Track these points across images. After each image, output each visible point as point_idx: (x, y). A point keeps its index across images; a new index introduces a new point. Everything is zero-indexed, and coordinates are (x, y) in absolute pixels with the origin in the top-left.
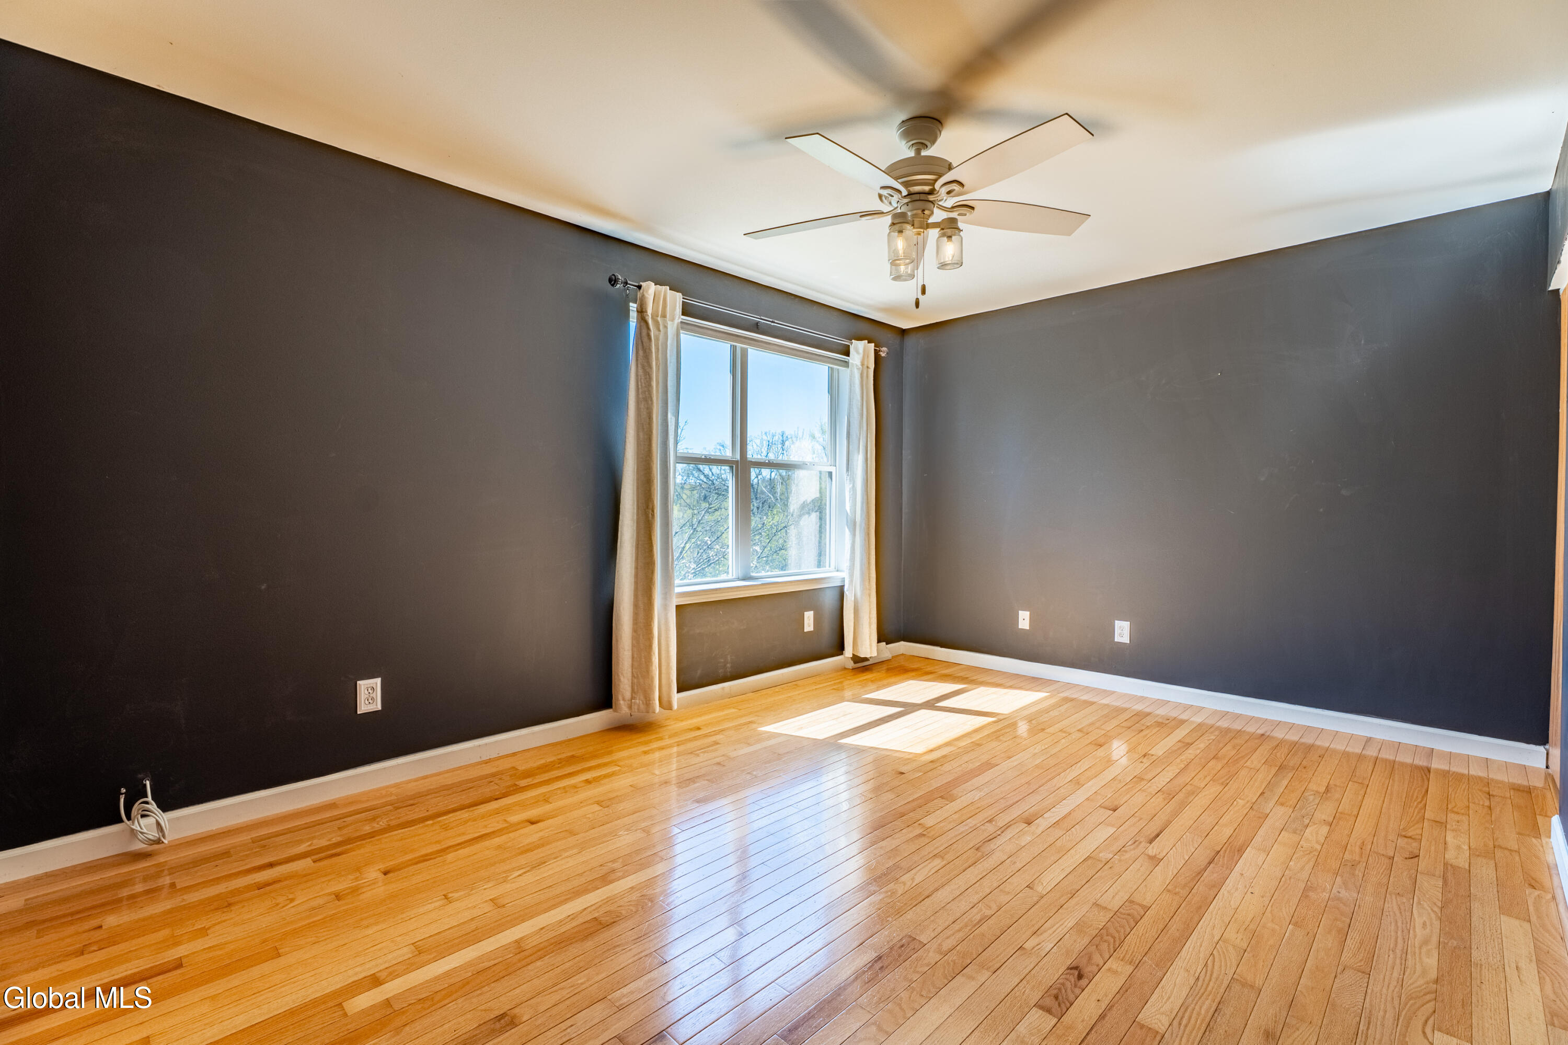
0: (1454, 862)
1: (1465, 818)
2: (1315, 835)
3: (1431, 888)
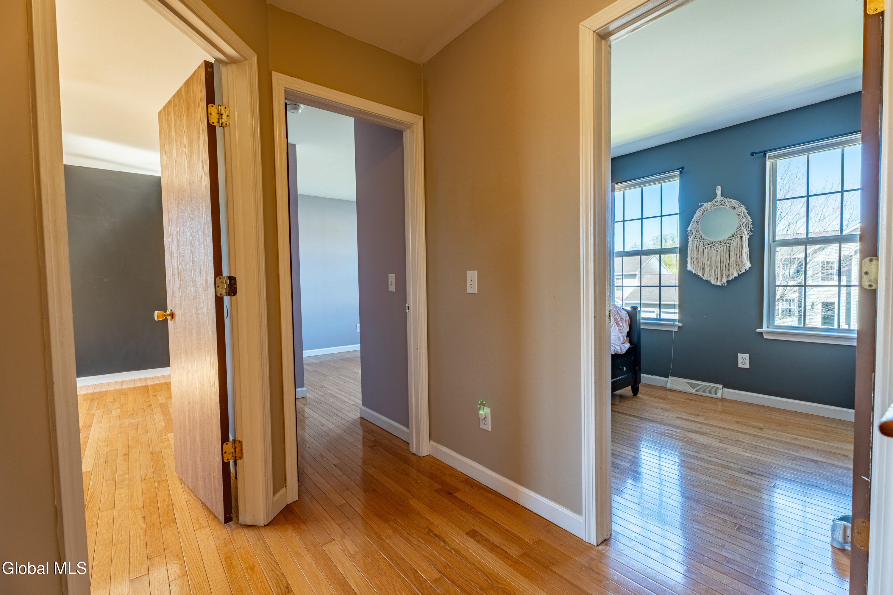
0: (162, 402)
1: (162, 392)
2: (115, 412)
3: (158, 410)
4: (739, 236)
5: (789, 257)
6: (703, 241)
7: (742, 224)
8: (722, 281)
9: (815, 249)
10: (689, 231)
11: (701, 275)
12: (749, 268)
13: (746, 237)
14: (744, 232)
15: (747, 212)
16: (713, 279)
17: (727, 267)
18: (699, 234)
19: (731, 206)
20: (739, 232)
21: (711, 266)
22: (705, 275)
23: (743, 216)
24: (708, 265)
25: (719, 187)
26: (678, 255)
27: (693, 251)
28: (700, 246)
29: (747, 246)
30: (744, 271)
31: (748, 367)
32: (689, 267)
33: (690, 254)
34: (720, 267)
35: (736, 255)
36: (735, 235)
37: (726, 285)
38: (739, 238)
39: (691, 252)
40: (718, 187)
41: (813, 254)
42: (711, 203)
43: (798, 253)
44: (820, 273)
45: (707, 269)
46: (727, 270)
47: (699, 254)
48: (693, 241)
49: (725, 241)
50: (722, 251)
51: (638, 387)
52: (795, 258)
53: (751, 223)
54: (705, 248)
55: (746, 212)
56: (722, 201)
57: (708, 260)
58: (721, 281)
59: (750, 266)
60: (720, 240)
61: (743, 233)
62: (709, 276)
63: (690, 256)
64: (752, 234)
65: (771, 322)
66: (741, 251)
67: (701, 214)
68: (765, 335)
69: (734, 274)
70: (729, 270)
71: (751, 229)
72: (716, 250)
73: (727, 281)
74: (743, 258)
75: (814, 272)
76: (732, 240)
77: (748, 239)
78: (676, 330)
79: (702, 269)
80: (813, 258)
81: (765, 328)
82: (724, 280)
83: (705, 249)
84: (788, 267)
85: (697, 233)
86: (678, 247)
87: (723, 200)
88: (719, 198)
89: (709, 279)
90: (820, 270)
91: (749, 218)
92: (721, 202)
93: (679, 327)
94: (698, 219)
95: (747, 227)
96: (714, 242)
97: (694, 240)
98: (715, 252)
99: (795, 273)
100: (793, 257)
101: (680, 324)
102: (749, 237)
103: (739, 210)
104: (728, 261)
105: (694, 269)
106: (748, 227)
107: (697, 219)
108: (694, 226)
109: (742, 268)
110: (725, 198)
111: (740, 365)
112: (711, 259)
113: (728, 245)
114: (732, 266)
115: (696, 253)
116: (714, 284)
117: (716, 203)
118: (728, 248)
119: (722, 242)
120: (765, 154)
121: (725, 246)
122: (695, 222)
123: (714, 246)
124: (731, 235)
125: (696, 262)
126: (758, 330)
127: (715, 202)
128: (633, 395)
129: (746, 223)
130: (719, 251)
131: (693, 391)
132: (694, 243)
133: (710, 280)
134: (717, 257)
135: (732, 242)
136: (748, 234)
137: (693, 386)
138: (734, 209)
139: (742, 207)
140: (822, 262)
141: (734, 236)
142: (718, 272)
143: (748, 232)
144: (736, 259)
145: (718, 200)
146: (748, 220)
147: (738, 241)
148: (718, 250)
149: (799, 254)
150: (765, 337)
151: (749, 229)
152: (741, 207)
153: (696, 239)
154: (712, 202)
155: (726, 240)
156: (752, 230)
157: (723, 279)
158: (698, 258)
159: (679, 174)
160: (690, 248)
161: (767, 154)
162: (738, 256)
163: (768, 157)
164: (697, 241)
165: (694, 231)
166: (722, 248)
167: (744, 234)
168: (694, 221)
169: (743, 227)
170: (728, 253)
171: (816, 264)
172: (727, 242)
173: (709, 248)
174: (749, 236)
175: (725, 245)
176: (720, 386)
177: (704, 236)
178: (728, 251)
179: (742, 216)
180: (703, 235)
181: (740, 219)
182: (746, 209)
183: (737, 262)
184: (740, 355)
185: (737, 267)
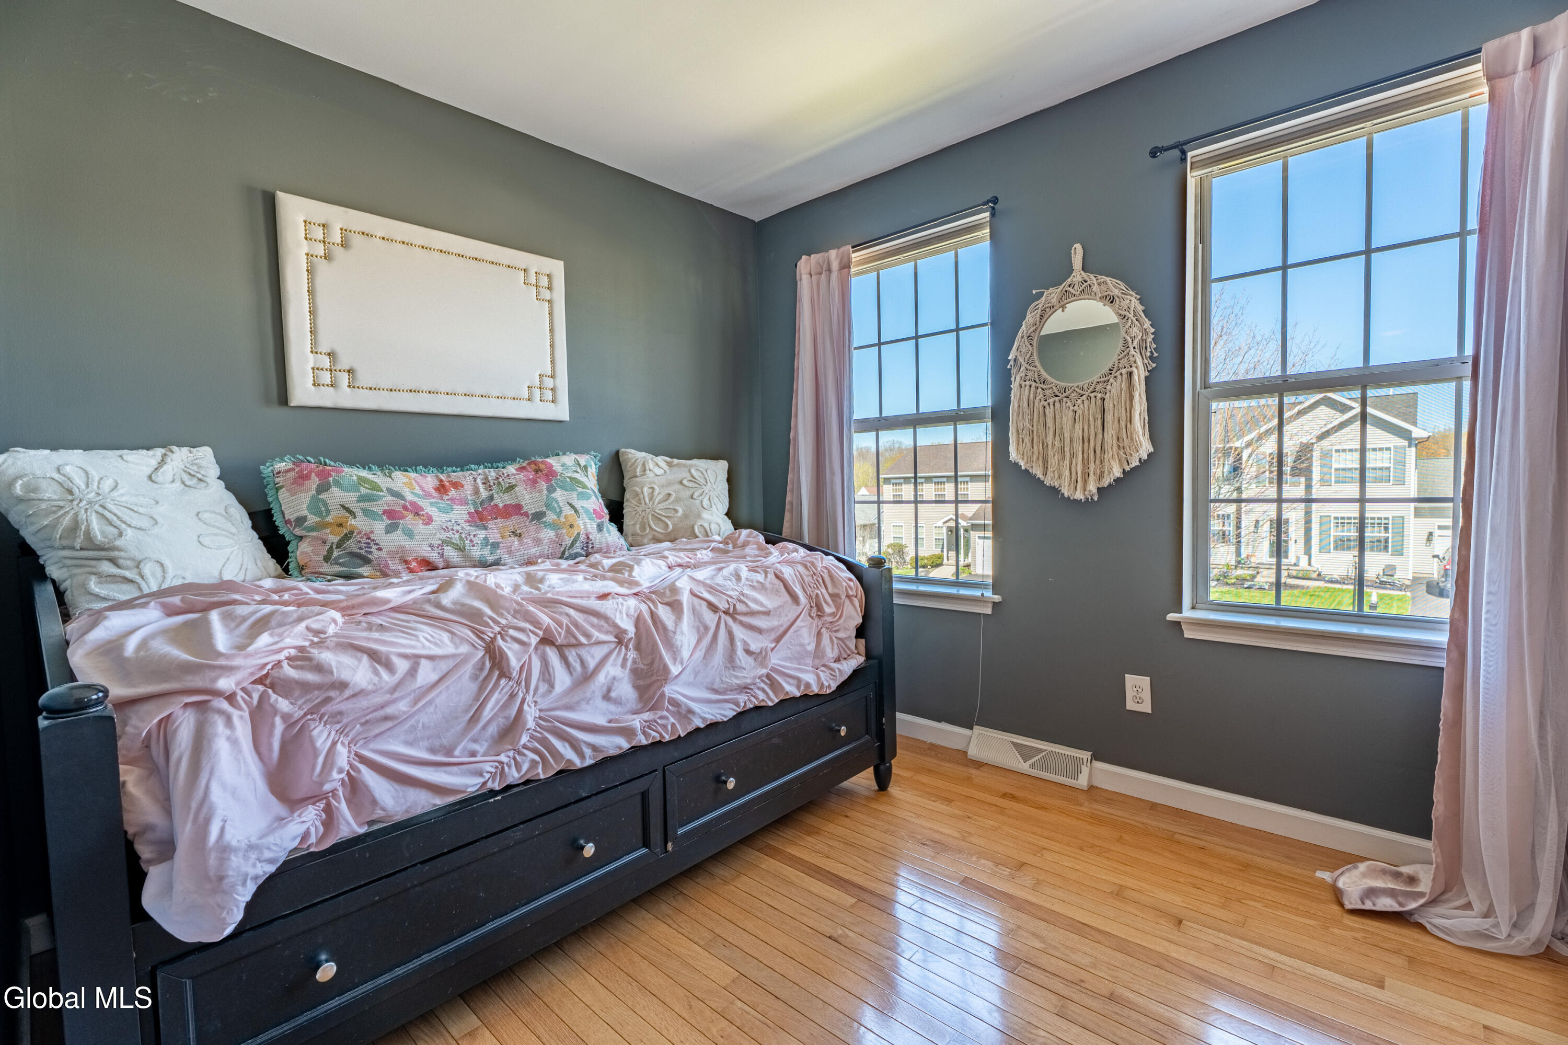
4: (1124, 371)
5: (1221, 446)
6: (1044, 387)
7: (1130, 340)
8: (1088, 489)
9: (1261, 432)
10: (1012, 363)
11: (1040, 475)
12: (1150, 455)
13: (1140, 374)
14: (1135, 362)
15: (1143, 308)
16: (1067, 484)
17: (1098, 452)
18: (1034, 368)
19: (1106, 293)
20: (1124, 362)
21: (1062, 450)
22: (1048, 473)
23: (1134, 320)
24: (1056, 448)
25: (1078, 246)
26: (989, 424)
27: (1021, 413)
28: (1037, 398)
29: (1144, 398)
30: (1138, 463)
31: (1150, 712)
32: (1013, 455)
33: (1015, 422)
34: (1083, 453)
35: (1119, 421)
36: (1115, 370)
37: (1096, 499)
38: (1125, 376)
39: (1018, 416)
40: (1075, 246)
41: (1257, 441)
42: (1059, 290)
43: (1235, 438)
44: (1267, 473)
45: (1053, 460)
46: (1098, 461)
47: (1035, 420)
48: (1021, 386)
49: (1093, 385)
50: (1086, 412)
51: (890, 768)
52: (1231, 448)
53: (1152, 336)
54: (1049, 404)
55: (1140, 308)
56: (1086, 282)
57: (1055, 435)
58: (1085, 490)
59: (1151, 450)
60: (1081, 384)
61: (1134, 365)
62: (1057, 477)
63: (1015, 426)
64: (1154, 365)
65: (1201, 592)
66: (1128, 410)
67: (1038, 316)
68: (1188, 629)
69: (1114, 470)
70: (1102, 462)
71: (1151, 352)
72: (1072, 408)
73: (1099, 489)
74: (1134, 429)
75: (1258, 471)
76: (1109, 383)
77: (1146, 378)
78: (989, 611)
79: (1041, 458)
80: (1258, 448)
81: (1187, 613)
82: (1092, 487)
83: (1047, 407)
84: (1221, 462)
85: (1029, 368)
86: (990, 404)
87: (1087, 279)
88: (1078, 275)
89: (1056, 484)
90: (1267, 467)
91: (1147, 324)
92: (1083, 286)
93: (995, 605)
94: (1032, 329)
95: (1142, 348)
96: (1067, 390)
97: (1023, 384)
98: (1071, 414)
99: (1230, 472)
100: (1228, 446)
101: (997, 598)
102: (1147, 374)
103: (1124, 304)
104: (1100, 436)
105: (1023, 459)
106: (1146, 348)
107: (1030, 331)
108: (1024, 350)
109: (1131, 455)
110: (1092, 276)
111: (1131, 705)
112: (1062, 434)
113: (1099, 396)
114: (1110, 450)
115: (1027, 418)
116: (1069, 497)
117: (1070, 289)
118: (1099, 402)
119: (1085, 387)
120: (1184, 153)
121: (1093, 399)
122: (1025, 338)
123: (1068, 400)
124: (1105, 370)
125: (1027, 440)
126: (1171, 617)
127: (1069, 286)
128: (877, 788)
129: (1139, 337)
130: (1079, 412)
131: (1024, 767)
132: (1023, 392)
133: (1060, 486)
134: (1074, 426)
135: (1109, 387)
136: (1145, 365)
137: (1025, 753)
138: (1112, 302)
139: (1131, 296)
140: (1270, 455)
141: (1113, 372)
142: (1076, 465)
143: (1146, 361)
144: (1119, 431)
145: (1075, 279)
146: (1146, 330)
147: (1121, 385)
148: (1076, 408)
149: (1238, 440)
150: (1187, 635)
151: (1148, 354)
152: (1129, 297)
153: (1028, 383)
154: (1061, 287)
155: (1095, 383)
156: (1156, 355)
157: (1088, 483)
158: (1033, 431)
159: (988, 219)
160: (1013, 406)
161: (1190, 154)
162: (1123, 423)
163: (1191, 163)
164: (1030, 386)
165: (1023, 363)
166: (1086, 402)
167: (1136, 367)
168: (1022, 337)
169: (1134, 348)
170: (1099, 417)
171: (1262, 457)
172: (1098, 388)
173: (1057, 404)
174: (1148, 371)
175: (1092, 395)
176: (1086, 755)
177: (1045, 375)
178: (1099, 411)
179: (1130, 321)
180: (1043, 372)
181: (1127, 326)
182: (1141, 301)
183: (1121, 440)
184: (1130, 679)
185: (1121, 453)
